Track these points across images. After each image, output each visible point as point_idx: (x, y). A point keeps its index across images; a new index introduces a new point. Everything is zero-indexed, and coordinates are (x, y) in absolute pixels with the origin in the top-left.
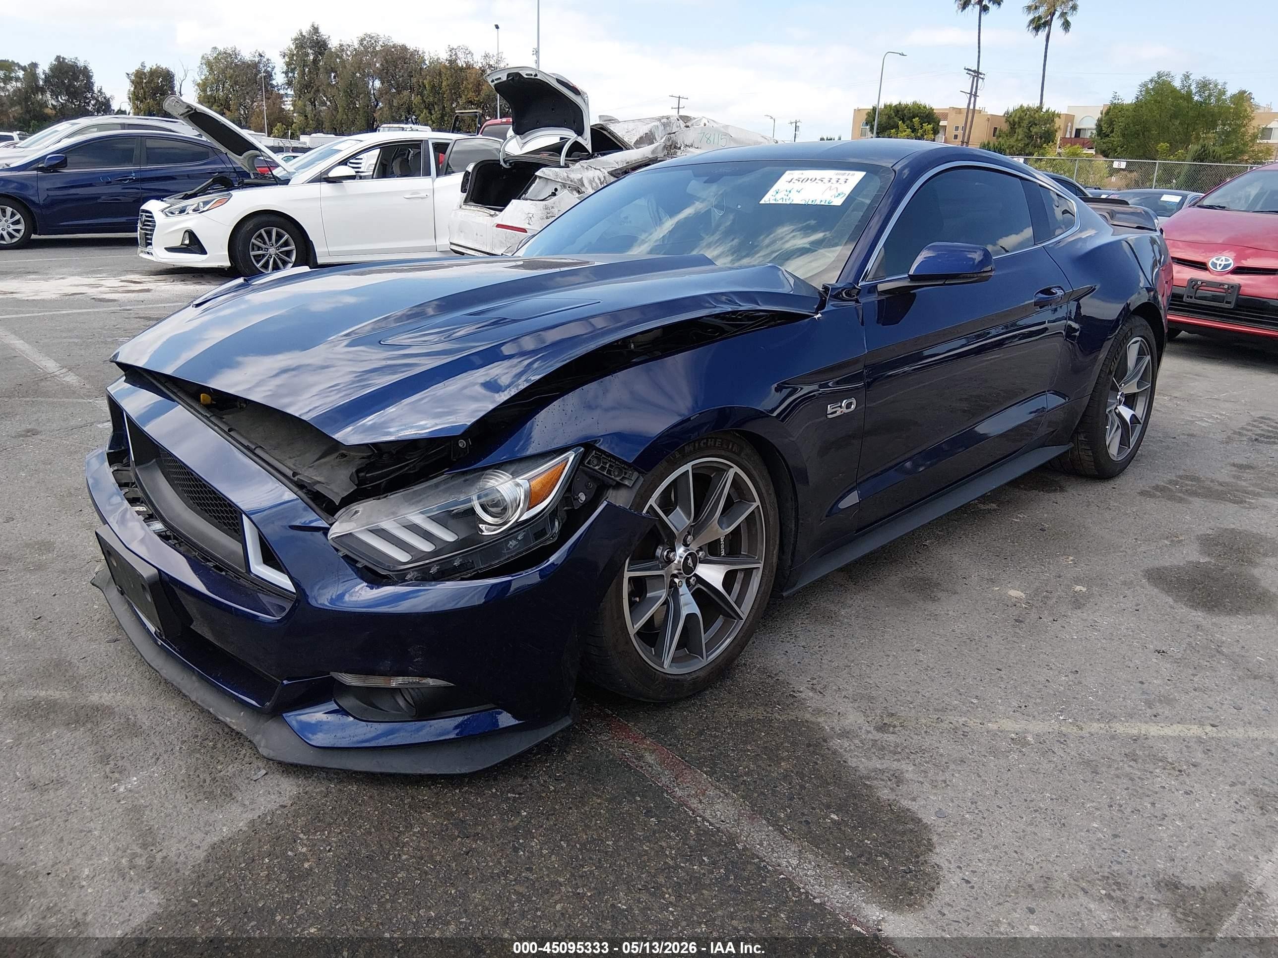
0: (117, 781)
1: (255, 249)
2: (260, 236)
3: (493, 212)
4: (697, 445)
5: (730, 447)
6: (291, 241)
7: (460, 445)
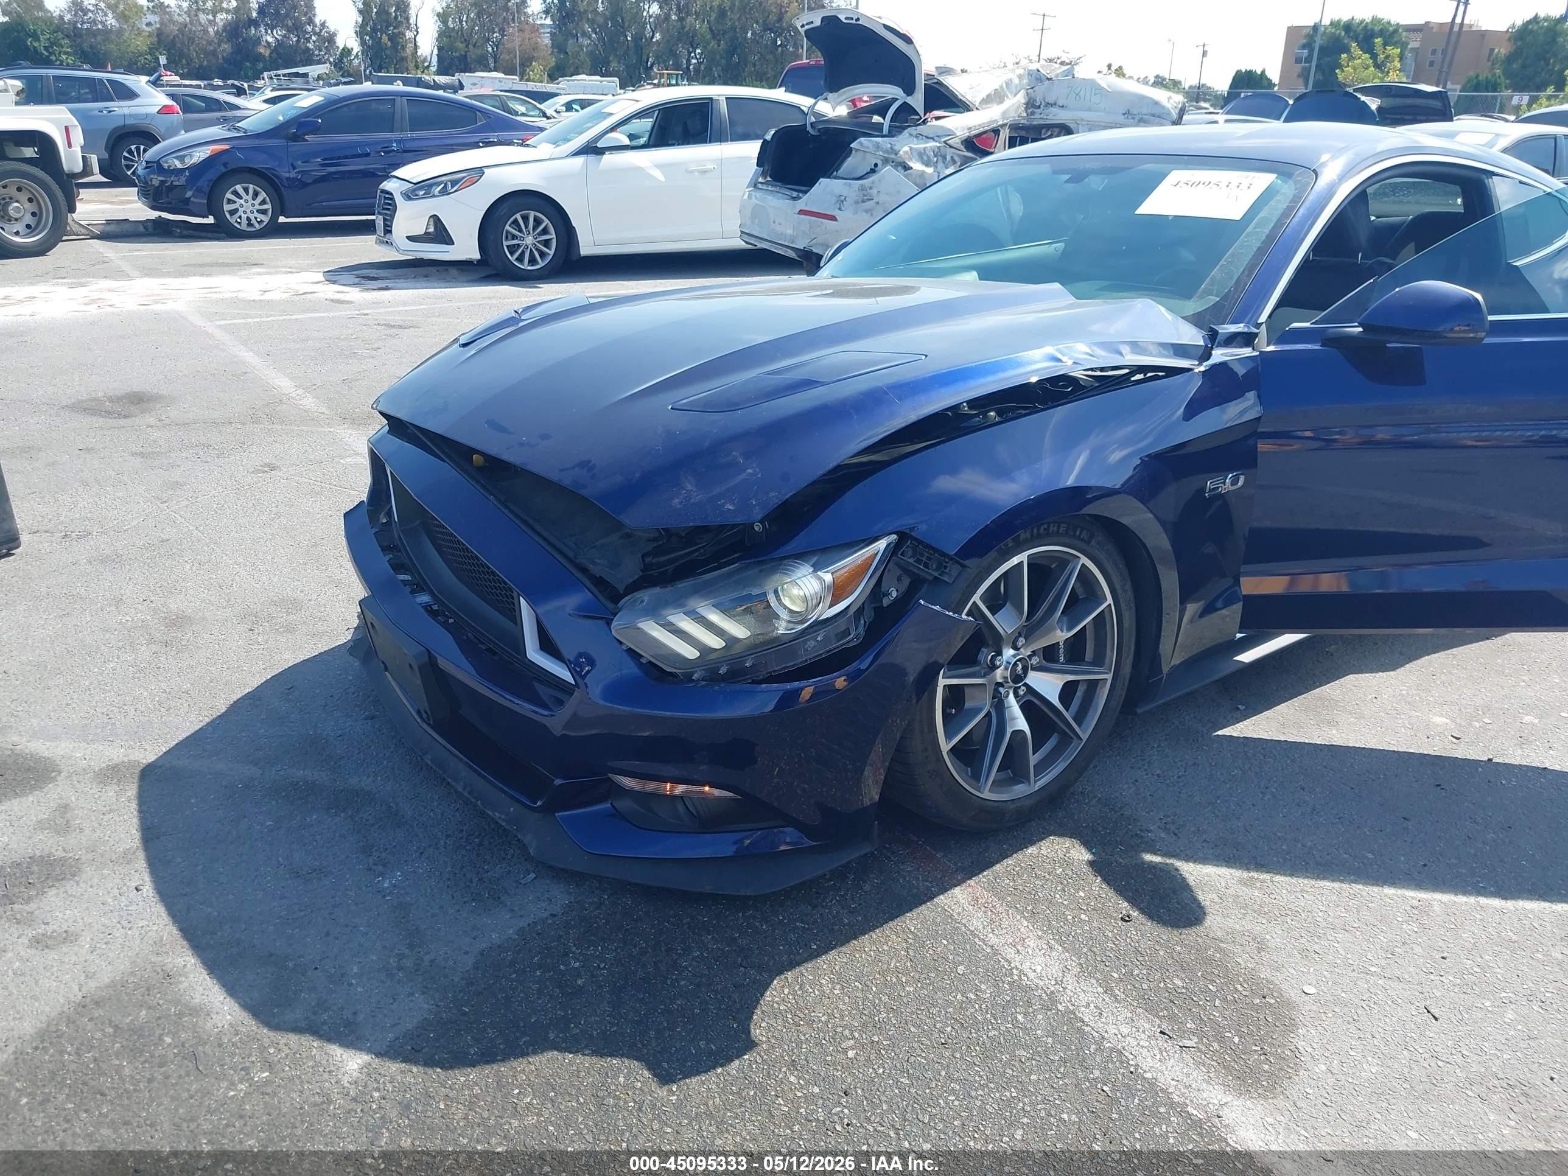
0: (381, 874)
1: (510, 237)
2: (516, 222)
3: (795, 194)
4: (1035, 531)
5: (1078, 533)
6: (552, 229)
7: (756, 529)
